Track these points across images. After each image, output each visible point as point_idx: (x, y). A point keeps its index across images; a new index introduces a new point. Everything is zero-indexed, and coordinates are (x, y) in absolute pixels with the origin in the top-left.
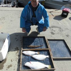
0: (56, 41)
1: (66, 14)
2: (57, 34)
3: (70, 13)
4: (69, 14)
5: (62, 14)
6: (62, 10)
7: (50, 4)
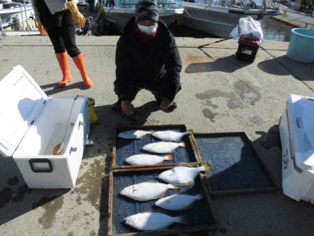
0: (220, 139)
1: (249, 52)
2: (223, 115)
3: (264, 49)
4: (260, 52)
5: (237, 53)
6: (237, 41)
7: (199, 21)
